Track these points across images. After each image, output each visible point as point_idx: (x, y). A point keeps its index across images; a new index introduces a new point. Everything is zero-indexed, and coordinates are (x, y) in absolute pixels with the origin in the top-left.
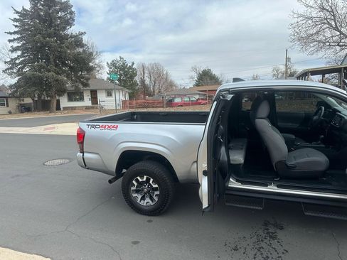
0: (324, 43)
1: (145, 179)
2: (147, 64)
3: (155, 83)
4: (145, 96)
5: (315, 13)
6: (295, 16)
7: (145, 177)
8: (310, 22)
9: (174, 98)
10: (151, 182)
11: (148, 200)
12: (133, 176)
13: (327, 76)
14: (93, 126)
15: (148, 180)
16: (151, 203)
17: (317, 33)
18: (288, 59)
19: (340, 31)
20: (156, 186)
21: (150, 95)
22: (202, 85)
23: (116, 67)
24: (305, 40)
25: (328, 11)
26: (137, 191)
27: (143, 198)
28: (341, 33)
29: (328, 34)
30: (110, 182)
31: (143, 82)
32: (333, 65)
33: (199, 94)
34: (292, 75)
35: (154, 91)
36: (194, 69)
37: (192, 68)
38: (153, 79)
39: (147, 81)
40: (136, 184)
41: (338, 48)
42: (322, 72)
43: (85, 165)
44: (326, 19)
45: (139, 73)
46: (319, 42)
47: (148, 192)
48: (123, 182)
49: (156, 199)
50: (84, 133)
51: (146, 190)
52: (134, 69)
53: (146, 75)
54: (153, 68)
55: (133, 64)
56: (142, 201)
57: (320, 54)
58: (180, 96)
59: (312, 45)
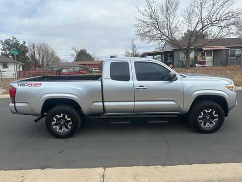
0: (153, 37)
1: (62, 116)
2: (36, 44)
3: (43, 58)
4: (35, 67)
5: (148, 19)
6: (137, 20)
7: (62, 115)
8: (145, 24)
9: (62, 69)
10: (66, 117)
11: (64, 129)
12: (54, 115)
13: (155, 56)
14: (22, 85)
15: (64, 116)
16: (67, 130)
17: (149, 31)
18: (134, 46)
19: (160, 31)
20: (70, 119)
21: (40, 67)
22: (81, 61)
23: (9, 45)
24: (144, 35)
25: (154, 19)
26: (56, 124)
27: (61, 128)
28: (161, 32)
29: (155, 33)
30: (36, 121)
31: (33, 57)
32: (158, 50)
33: (79, 67)
34: (136, 56)
35: (43, 65)
36: (74, 48)
37: (72, 48)
38: (41, 55)
39: (37, 57)
40: (55, 120)
41: (160, 41)
42: (153, 54)
43: (16, 111)
44: (154, 24)
45: (29, 50)
46: (150, 36)
47: (64, 124)
48: (46, 120)
49: (70, 127)
50: (15, 89)
51: (62, 123)
52: (26, 47)
53: (36, 52)
54: (41, 47)
55: (25, 43)
56: (60, 130)
57: (151, 44)
58: (66, 67)
59: (147, 38)
